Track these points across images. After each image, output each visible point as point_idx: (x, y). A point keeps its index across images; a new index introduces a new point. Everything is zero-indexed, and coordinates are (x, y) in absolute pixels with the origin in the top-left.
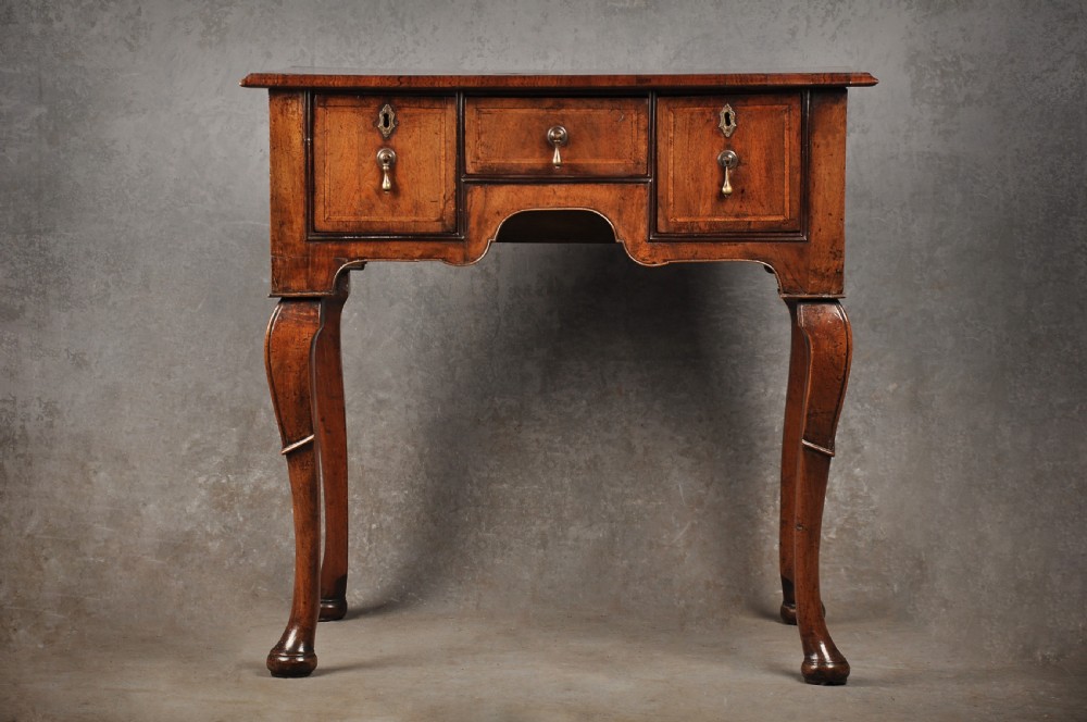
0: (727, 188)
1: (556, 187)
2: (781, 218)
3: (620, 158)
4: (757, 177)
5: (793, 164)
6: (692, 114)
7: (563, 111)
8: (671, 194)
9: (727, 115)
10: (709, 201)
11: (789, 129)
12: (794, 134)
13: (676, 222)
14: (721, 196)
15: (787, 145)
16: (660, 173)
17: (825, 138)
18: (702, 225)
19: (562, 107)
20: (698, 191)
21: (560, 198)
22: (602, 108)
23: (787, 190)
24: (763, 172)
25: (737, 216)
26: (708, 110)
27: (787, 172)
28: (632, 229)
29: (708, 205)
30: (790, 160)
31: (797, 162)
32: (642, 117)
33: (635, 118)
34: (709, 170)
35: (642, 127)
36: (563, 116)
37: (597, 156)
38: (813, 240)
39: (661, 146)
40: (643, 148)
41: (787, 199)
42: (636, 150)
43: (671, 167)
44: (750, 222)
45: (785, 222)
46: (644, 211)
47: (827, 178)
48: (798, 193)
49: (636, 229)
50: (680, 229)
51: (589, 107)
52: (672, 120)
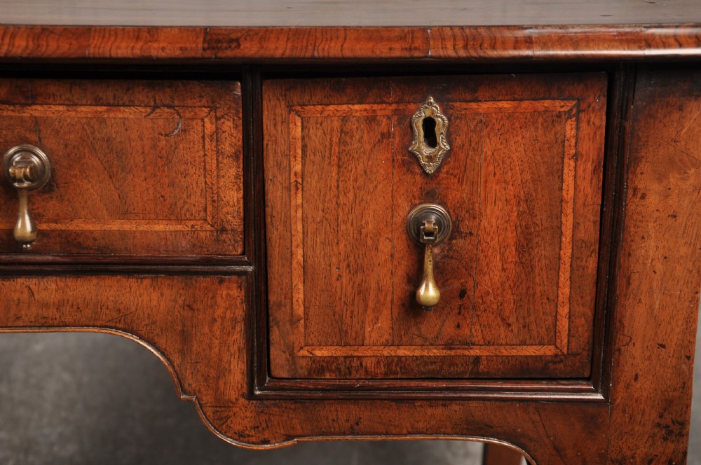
0: (429, 292)
1: (33, 282)
2: (549, 351)
3: (179, 220)
4: (497, 263)
5: (581, 235)
6: (344, 119)
7: (37, 111)
8: (299, 296)
9: (429, 124)
10: (386, 313)
11: (576, 157)
12: (587, 167)
13: (313, 359)
14: (413, 307)
15: (569, 192)
16: (275, 252)
17: (660, 178)
18: (369, 363)
19: (32, 99)
20: (362, 292)
21: (46, 305)
22: (131, 104)
23: (565, 291)
24: (511, 254)
25: (449, 346)
26: (383, 110)
27: (567, 252)
28: (213, 373)
29: (384, 323)
30: (575, 226)
31: (590, 231)
32: (228, 125)
33: (210, 127)
34: (385, 247)
35: (228, 148)
36: (36, 120)
37: (125, 214)
38: (620, 396)
39: (274, 193)
40: (233, 196)
41: (564, 311)
42: (216, 202)
43: (298, 238)
44: (477, 359)
45: (556, 359)
46: (238, 336)
47: (659, 267)
48: (589, 298)
49: (222, 372)
50: (321, 371)
51: (98, 102)
52: (297, 132)
